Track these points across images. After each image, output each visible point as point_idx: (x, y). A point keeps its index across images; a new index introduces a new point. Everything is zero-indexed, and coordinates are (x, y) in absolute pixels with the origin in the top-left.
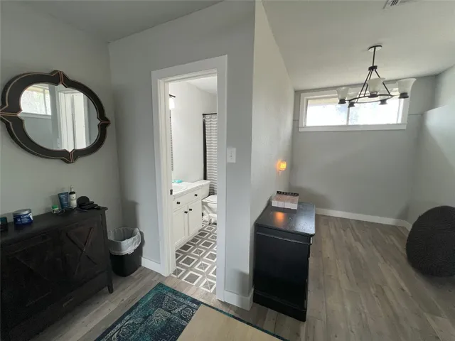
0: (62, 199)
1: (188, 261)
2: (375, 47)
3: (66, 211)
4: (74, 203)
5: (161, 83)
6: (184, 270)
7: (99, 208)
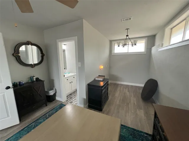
0: (31, 78)
1: (71, 98)
2: (128, 29)
3: (33, 82)
4: (35, 80)
5: (59, 43)
6: (69, 100)
7: (42, 81)
